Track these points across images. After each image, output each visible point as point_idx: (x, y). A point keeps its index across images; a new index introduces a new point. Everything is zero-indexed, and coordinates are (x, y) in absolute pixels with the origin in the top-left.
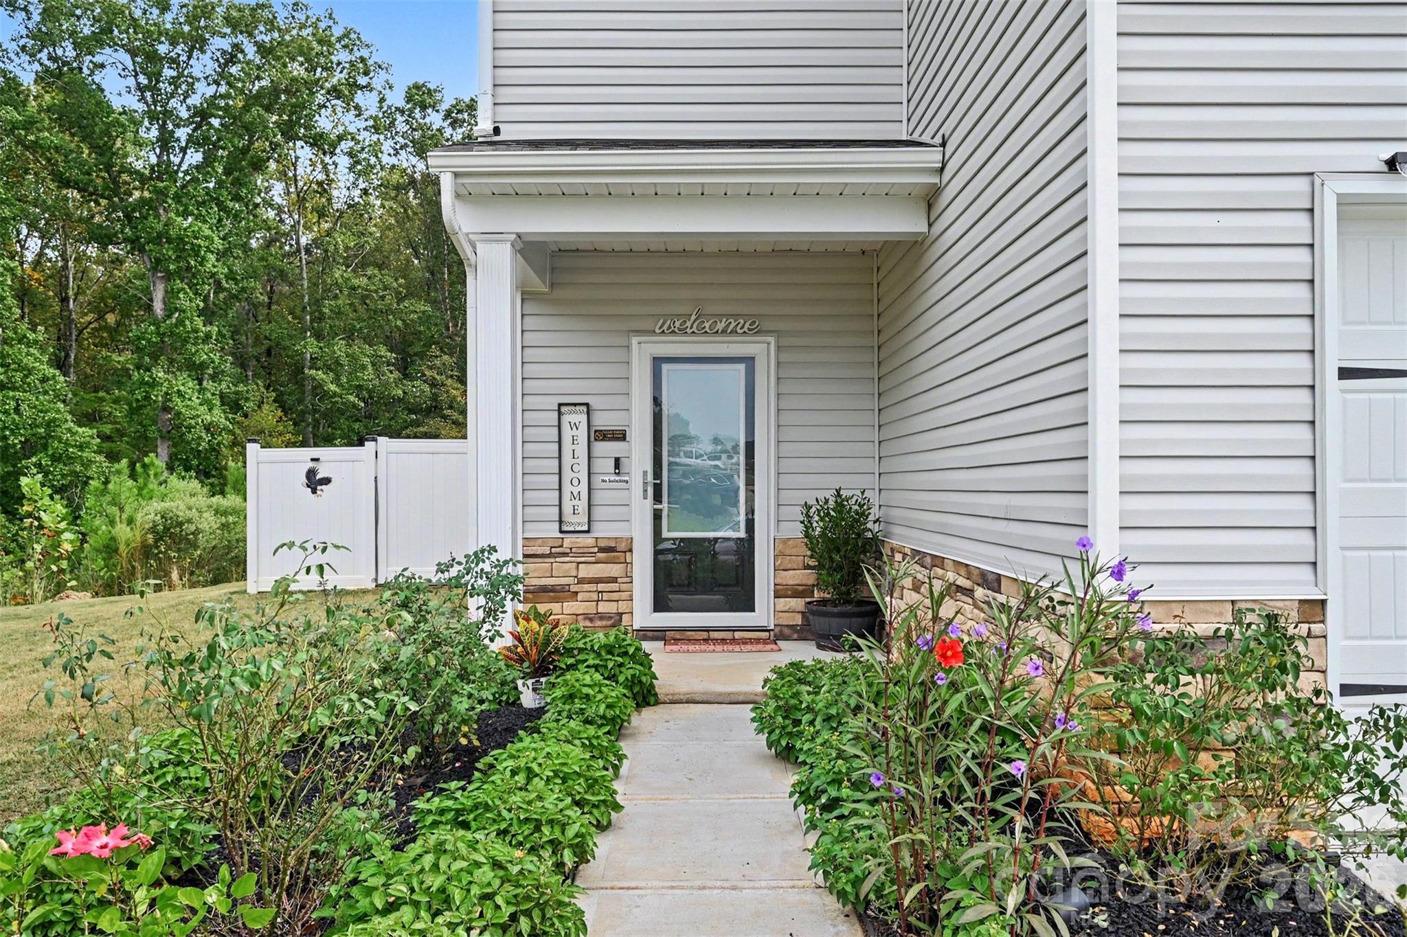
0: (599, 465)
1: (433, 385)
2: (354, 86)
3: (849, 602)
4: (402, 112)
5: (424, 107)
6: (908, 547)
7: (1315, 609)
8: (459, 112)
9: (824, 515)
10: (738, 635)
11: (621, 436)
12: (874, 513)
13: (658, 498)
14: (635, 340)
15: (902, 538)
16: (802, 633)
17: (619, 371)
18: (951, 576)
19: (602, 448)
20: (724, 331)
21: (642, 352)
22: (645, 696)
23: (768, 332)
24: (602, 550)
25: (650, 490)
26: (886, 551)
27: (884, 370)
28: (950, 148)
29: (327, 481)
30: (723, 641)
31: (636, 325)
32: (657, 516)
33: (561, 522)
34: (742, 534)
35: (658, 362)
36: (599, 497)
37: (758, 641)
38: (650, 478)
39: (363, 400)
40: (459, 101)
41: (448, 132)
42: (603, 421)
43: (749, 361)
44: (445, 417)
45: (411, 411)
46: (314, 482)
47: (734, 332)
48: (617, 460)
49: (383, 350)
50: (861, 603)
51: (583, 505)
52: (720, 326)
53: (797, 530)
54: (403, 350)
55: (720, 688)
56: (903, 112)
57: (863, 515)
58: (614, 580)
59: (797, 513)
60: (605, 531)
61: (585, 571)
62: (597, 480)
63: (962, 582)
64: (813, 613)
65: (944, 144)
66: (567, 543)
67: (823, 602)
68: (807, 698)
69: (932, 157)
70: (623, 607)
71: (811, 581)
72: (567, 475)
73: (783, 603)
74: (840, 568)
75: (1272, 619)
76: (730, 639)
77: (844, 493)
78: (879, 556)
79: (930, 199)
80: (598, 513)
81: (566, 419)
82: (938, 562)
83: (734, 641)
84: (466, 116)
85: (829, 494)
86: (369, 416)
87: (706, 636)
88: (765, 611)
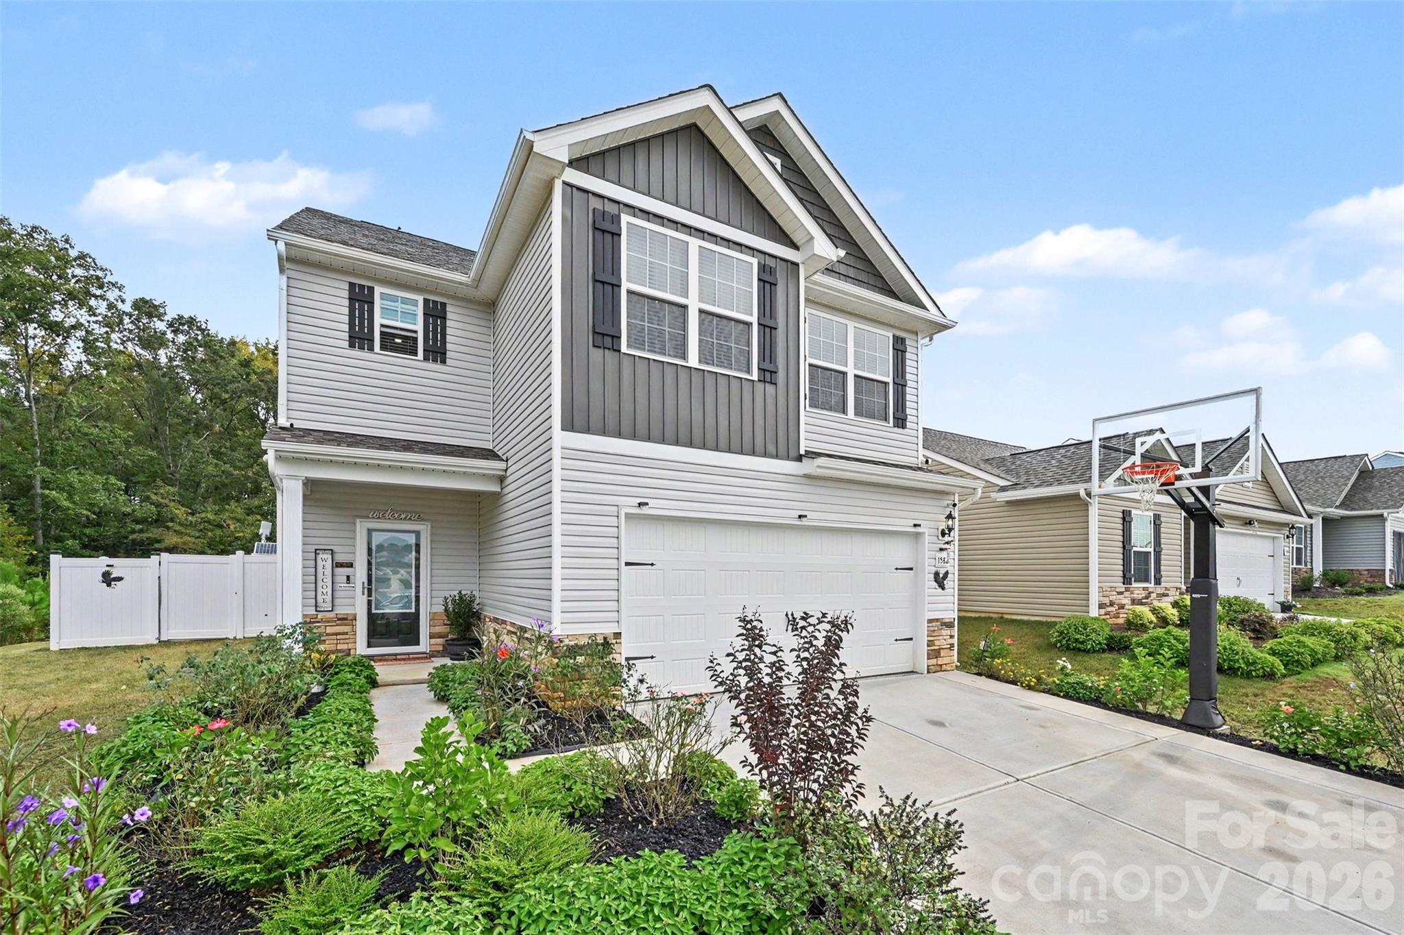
0: (338, 579)
1: (158, 505)
2: (88, 294)
3: (465, 639)
4: (131, 315)
5: (150, 316)
6: (492, 616)
7: (618, 635)
8: (181, 324)
9: (454, 601)
10: (398, 657)
11: (350, 565)
12: (477, 601)
13: (370, 595)
14: (358, 521)
15: (489, 612)
16: (442, 654)
17: (349, 534)
18: (508, 628)
19: (339, 571)
20: (405, 519)
21: (361, 527)
22: (373, 683)
23: (427, 520)
24: (339, 619)
25: (366, 591)
26: (482, 617)
27: (481, 540)
28: (510, 463)
29: (120, 579)
30: (404, 659)
31: (359, 514)
32: (369, 602)
33: (316, 606)
34: (413, 610)
35: (370, 531)
36: (338, 594)
37: (422, 658)
38: (366, 585)
39: (94, 513)
40: (181, 317)
41: (170, 336)
42: (340, 558)
43: (418, 534)
44: (168, 528)
45: (138, 522)
46: (108, 579)
47: (410, 519)
48: (348, 577)
49: (113, 480)
50: (470, 639)
51: (329, 598)
52: (403, 516)
53: (441, 609)
54: (128, 479)
55: (408, 678)
56: (490, 437)
57: (472, 601)
58: (346, 633)
59: (441, 600)
60: (341, 611)
61: (329, 630)
62: (337, 586)
63: (512, 629)
64: (449, 645)
65: (507, 461)
66: (319, 617)
67: (453, 640)
68: (451, 677)
69: (502, 465)
70: (350, 646)
71: (448, 630)
72: (320, 583)
73: (433, 641)
74: (461, 625)
75: (605, 639)
76: (408, 658)
77: (463, 593)
78: (480, 619)
79: (502, 479)
80: (337, 602)
81: (319, 557)
82: (504, 622)
83: (409, 659)
84: (186, 327)
85: (456, 593)
86: (99, 525)
87: (395, 658)
88: (424, 645)
